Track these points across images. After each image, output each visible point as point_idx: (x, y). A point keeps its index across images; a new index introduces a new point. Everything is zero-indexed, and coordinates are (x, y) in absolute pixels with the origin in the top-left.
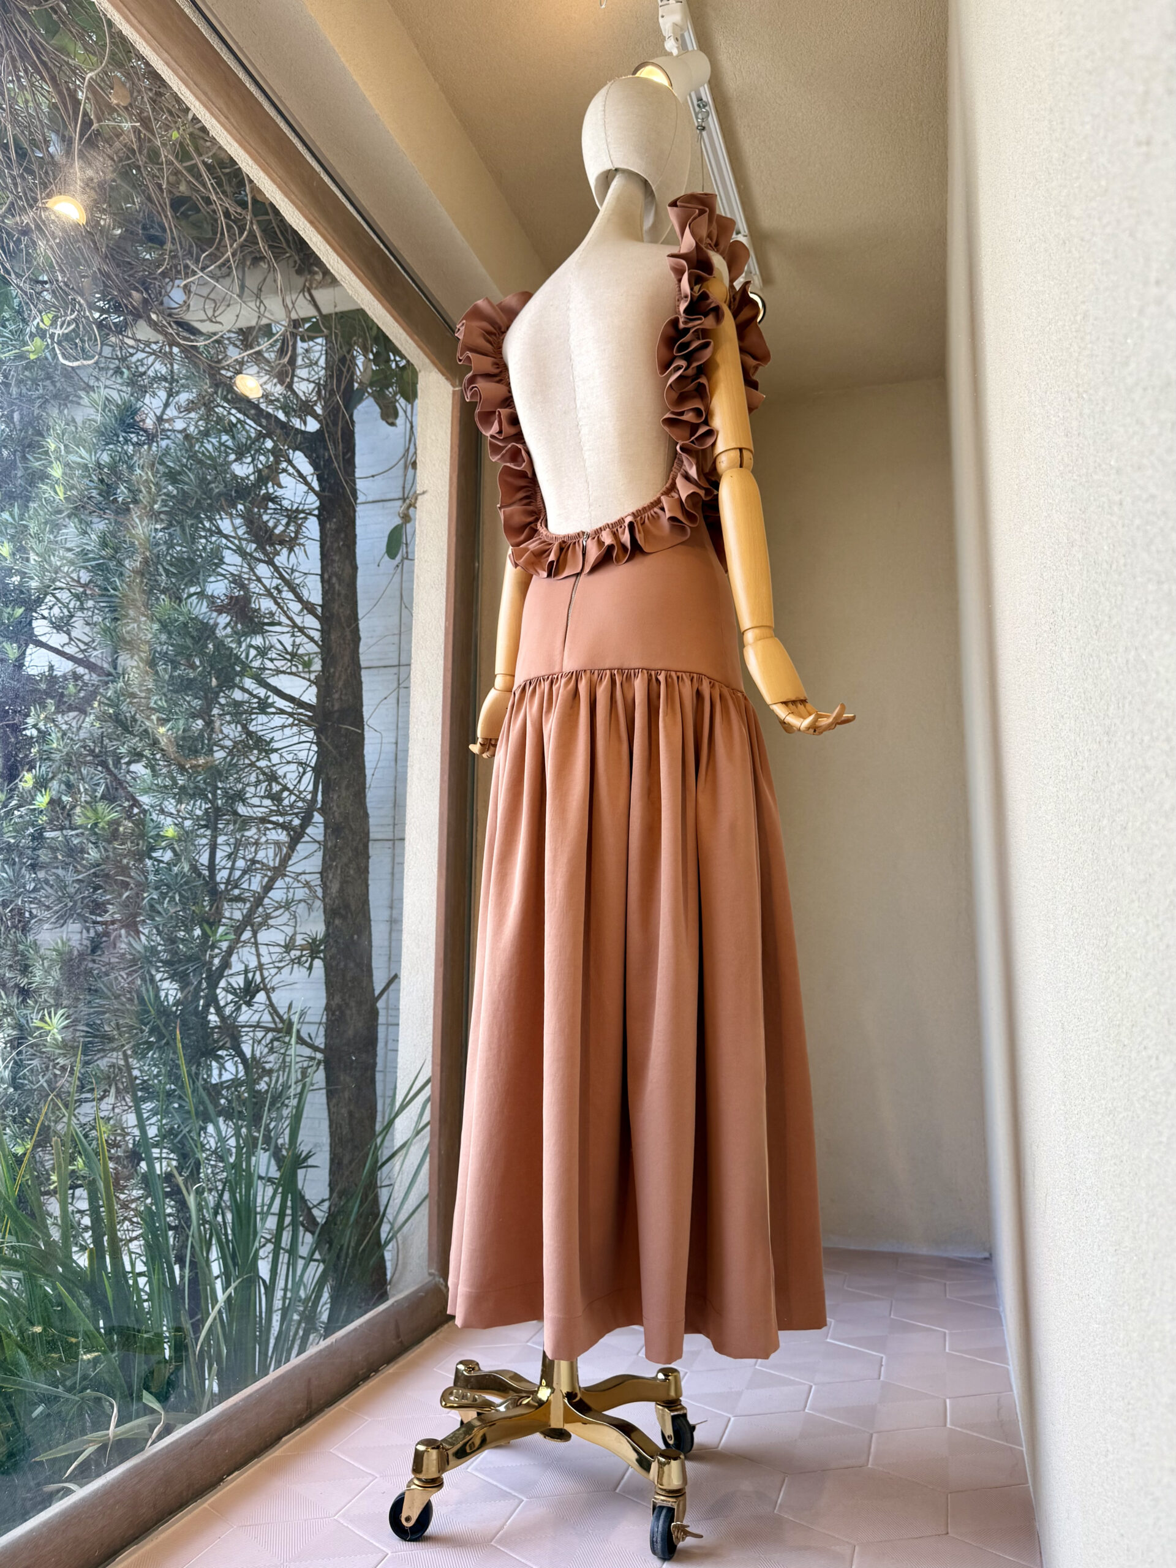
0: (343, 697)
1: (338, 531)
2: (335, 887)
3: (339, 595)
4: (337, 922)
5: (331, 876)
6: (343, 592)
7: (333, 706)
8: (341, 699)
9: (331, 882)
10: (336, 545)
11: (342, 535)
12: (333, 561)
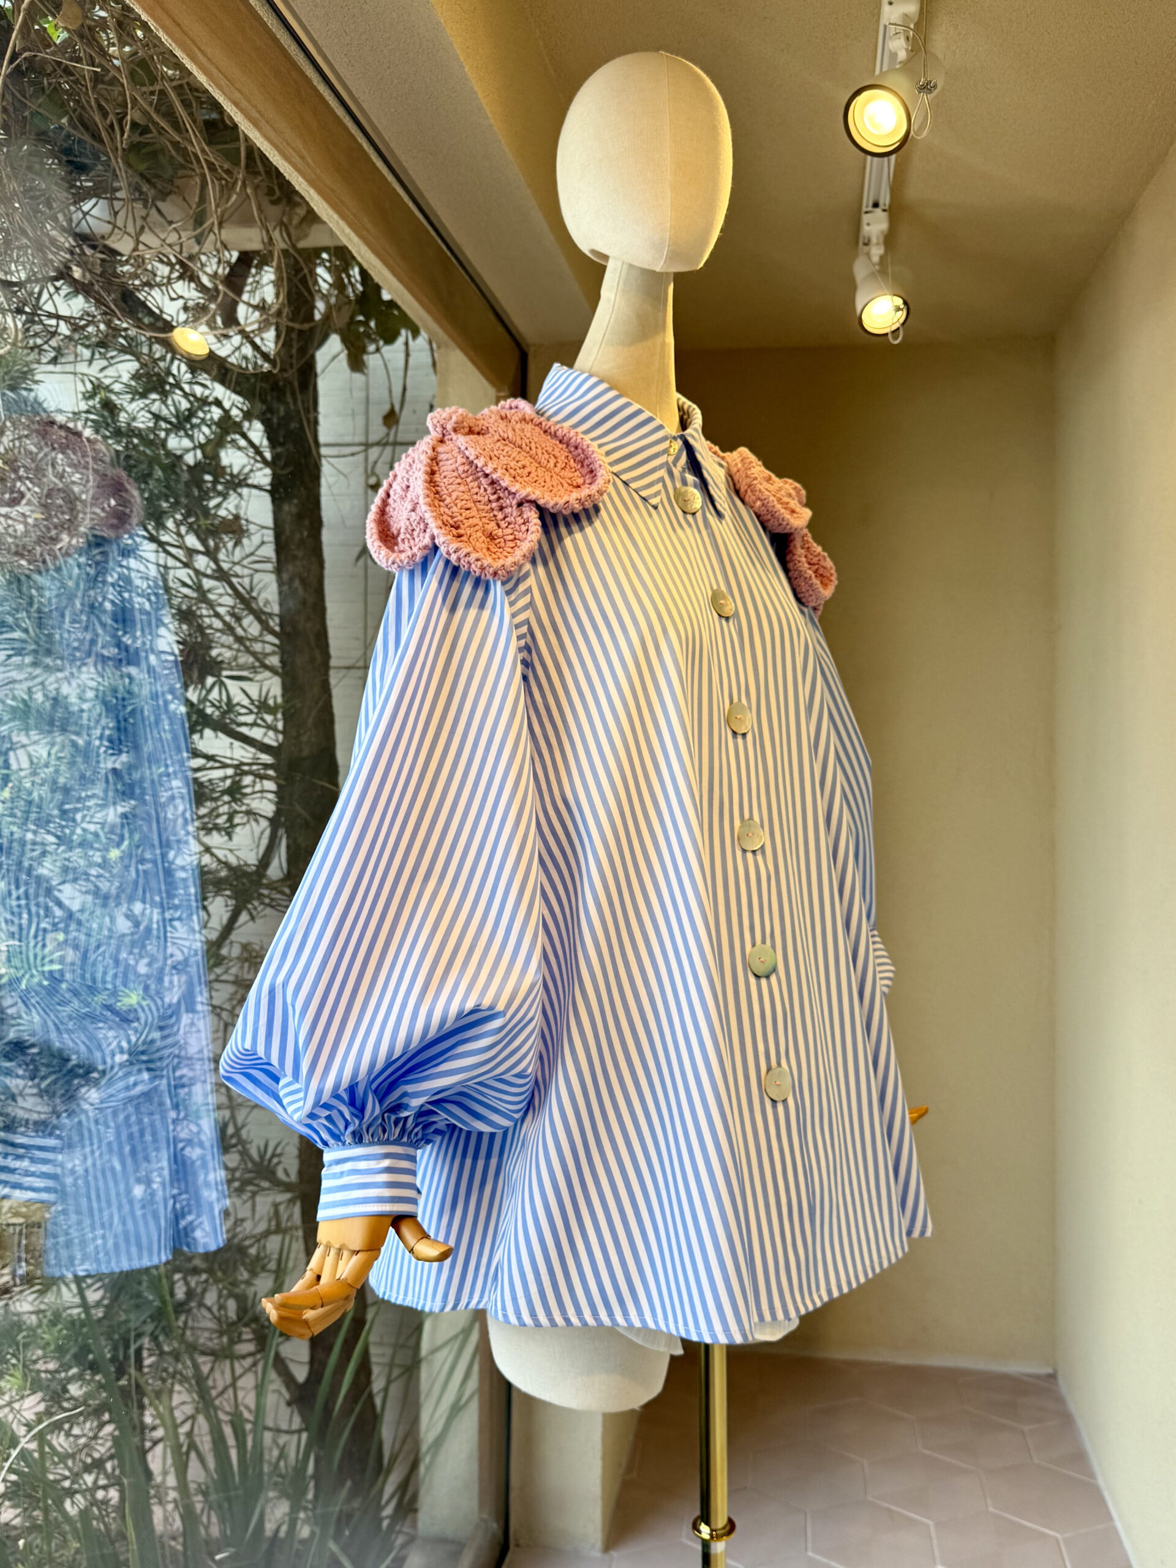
0: (314, 740)
1: (299, 517)
3: (305, 604)
7: (301, 750)
8: (311, 742)
10: (297, 536)
11: (307, 522)
12: (295, 557)
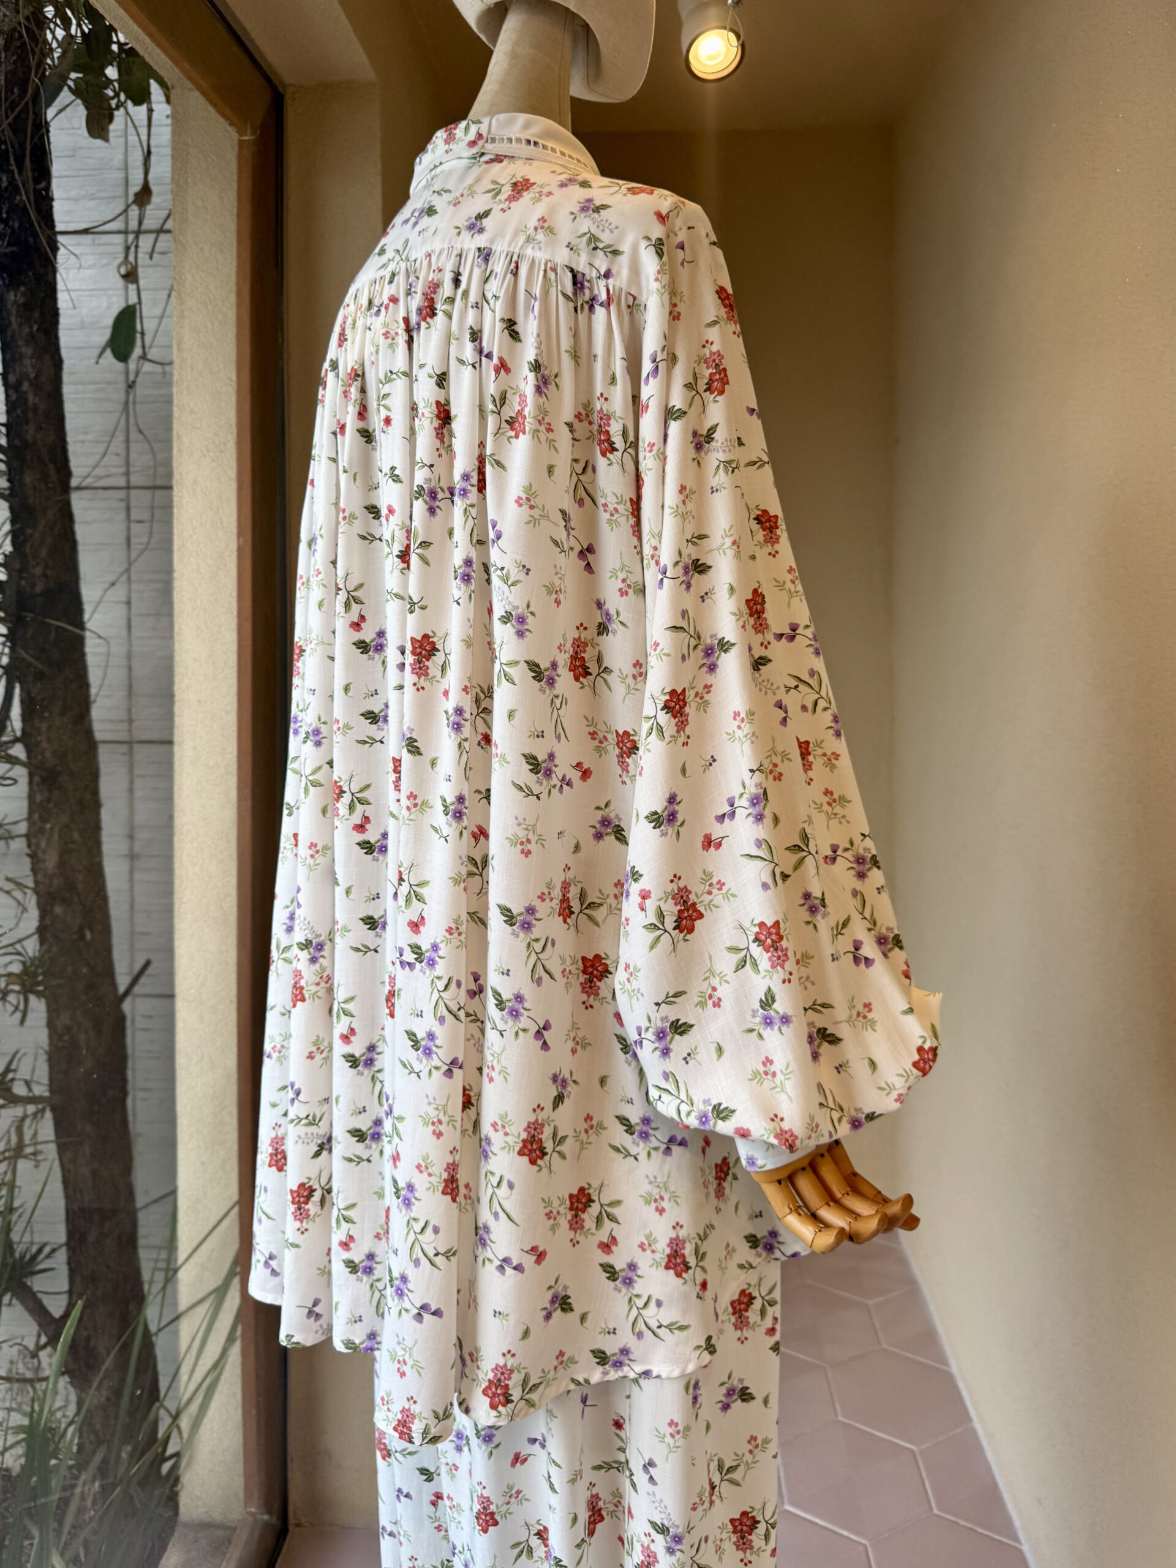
0: (49, 572)
1: (28, 307)
2: (51, 861)
3: (35, 410)
4: (58, 910)
5: (43, 844)
6: (42, 407)
7: (33, 586)
8: (45, 575)
9: (44, 852)
12: (23, 355)
